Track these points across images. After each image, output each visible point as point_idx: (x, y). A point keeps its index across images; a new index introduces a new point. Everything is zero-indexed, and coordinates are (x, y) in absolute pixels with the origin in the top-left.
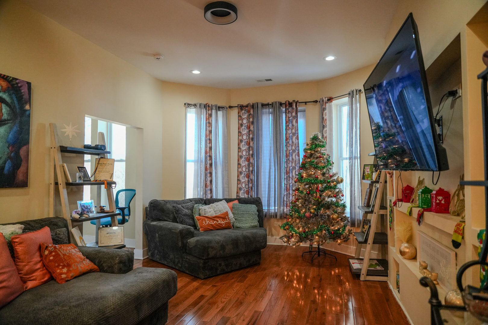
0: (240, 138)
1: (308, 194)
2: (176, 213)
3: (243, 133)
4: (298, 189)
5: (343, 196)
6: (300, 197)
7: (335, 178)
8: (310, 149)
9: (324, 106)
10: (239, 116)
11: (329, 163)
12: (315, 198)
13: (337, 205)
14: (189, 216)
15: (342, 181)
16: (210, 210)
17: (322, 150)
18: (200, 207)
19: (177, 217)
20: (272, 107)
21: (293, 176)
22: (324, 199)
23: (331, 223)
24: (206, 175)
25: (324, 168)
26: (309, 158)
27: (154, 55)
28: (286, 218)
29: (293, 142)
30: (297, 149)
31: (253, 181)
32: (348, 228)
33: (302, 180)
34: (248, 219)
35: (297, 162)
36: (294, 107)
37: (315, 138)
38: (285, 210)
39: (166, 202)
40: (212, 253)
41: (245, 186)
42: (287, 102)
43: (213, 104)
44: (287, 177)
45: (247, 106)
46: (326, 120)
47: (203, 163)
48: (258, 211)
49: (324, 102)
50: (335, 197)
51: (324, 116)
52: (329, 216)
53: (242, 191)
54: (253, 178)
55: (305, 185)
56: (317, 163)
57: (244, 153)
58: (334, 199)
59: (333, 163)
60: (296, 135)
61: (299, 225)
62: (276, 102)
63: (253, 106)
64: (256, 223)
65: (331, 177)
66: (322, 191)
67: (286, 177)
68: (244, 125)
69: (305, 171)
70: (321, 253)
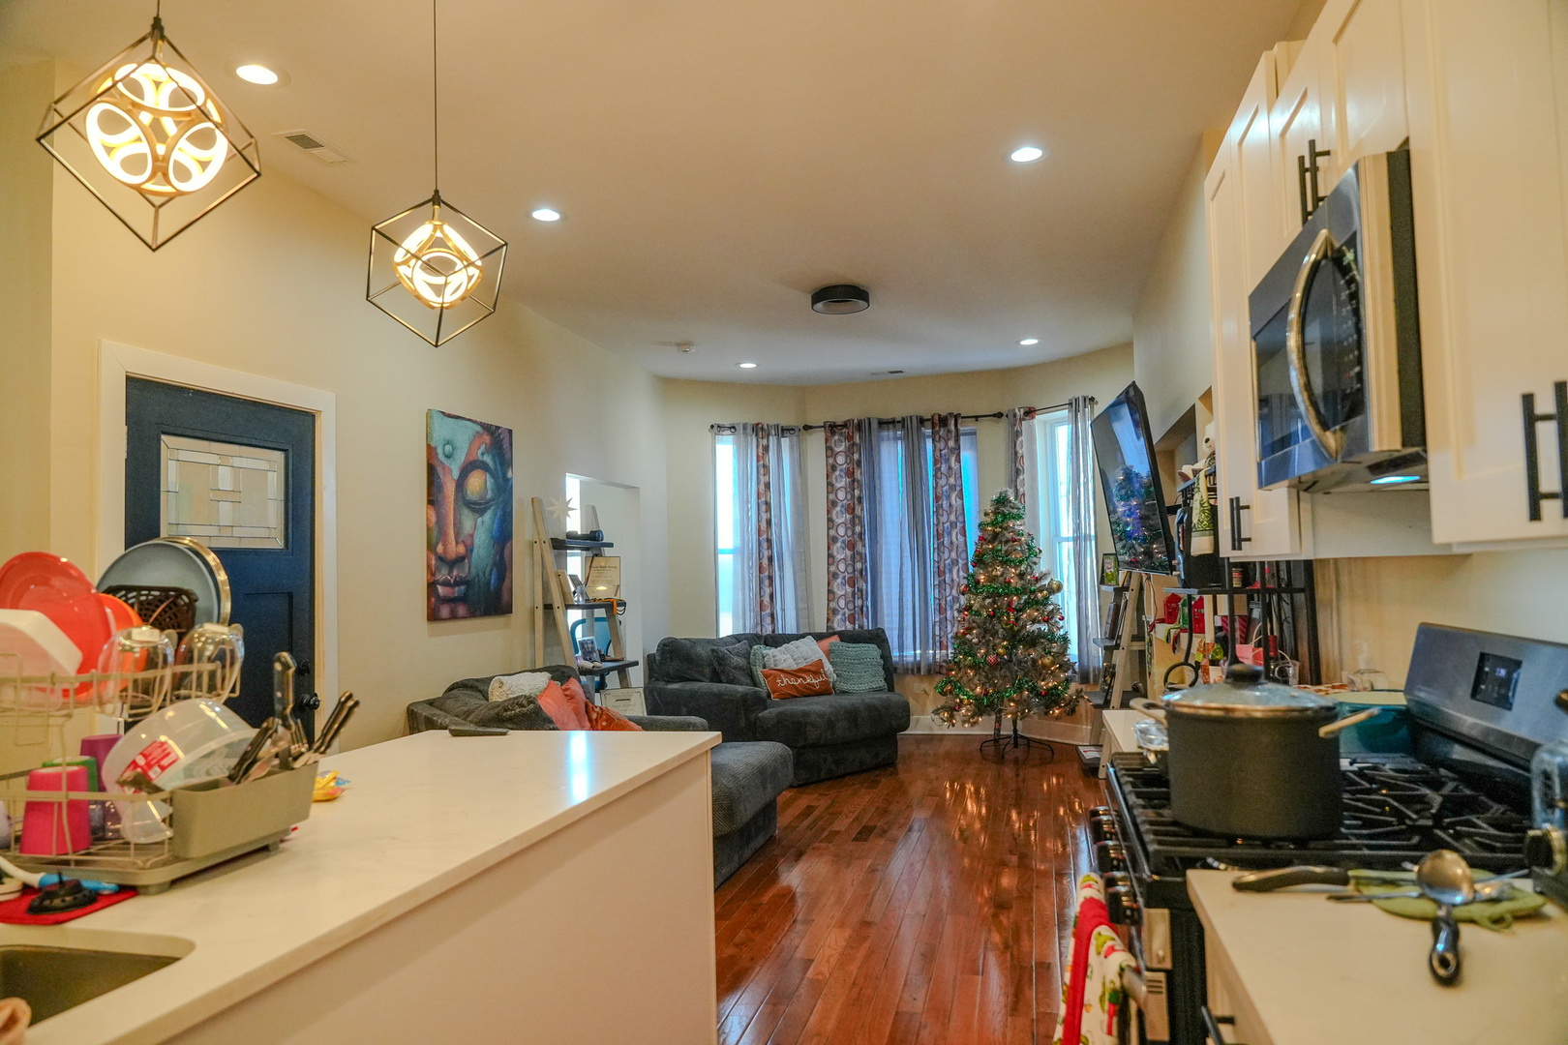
0: (832, 497)
1: (992, 616)
2: (720, 664)
3: (838, 485)
4: (969, 608)
5: (1062, 619)
6: (974, 625)
7: (1046, 582)
8: (993, 524)
9: (1017, 428)
10: (829, 448)
11: (1032, 552)
12: (1006, 624)
13: (1050, 637)
14: (744, 670)
15: (1059, 588)
16: (785, 657)
17: (1018, 525)
18: (764, 652)
19: (723, 672)
20: (903, 427)
21: (952, 580)
22: (1024, 626)
23: (1041, 674)
24: (761, 582)
25: (1021, 562)
26: (990, 542)
27: (679, 345)
28: (939, 673)
29: (950, 505)
30: (961, 519)
31: (864, 593)
32: (1074, 687)
33: (976, 588)
34: (863, 674)
35: (960, 550)
36: (953, 428)
37: (1001, 501)
38: (938, 656)
39: (694, 642)
40: (813, 735)
41: (846, 604)
42: (937, 418)
43: (772, 422)
44: (939, 582)
45: (845, 425)
46: (1022, 456)
47: (755, 556)
48: (882, 657)
49: (1018, 417)
50: (1046, 621)
51: (1018, 448)
52: (1034, 661)
53: (839, 617)
54: (864, 587)
55: (984, 599)
56: (1008, 554)
57: (841, 531)
58: (1044, 627)
59: (1041, 551)
60: (958, 488)
61: (976, 681)
62: (911, 417)
63: (859, 426)
64: (882, 683)
65: (1037, 580)
66: (1021, 610)
67: (936, 583)
68: (839, 468)
69: (982, 569)
70: (1020, 740)
